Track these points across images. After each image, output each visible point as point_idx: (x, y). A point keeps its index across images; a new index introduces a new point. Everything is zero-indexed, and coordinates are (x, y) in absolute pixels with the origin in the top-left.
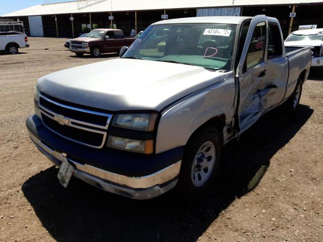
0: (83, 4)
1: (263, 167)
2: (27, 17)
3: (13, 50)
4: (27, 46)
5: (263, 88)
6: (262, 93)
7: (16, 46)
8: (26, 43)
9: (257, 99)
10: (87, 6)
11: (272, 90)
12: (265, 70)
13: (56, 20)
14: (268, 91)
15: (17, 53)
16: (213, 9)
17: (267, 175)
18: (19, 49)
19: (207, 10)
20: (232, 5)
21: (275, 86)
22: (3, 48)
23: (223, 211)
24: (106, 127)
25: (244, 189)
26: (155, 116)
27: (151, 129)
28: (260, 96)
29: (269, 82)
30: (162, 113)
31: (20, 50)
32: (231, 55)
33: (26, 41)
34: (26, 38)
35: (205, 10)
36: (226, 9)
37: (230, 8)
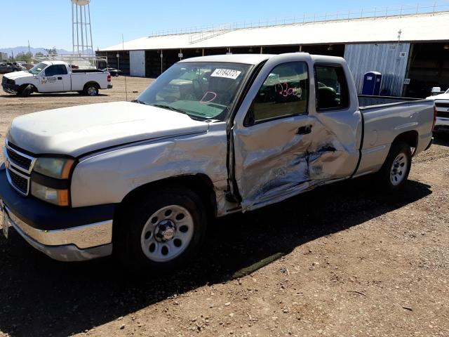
0: (197, 37)
1: (280, 253)
2: (129, 51)
3: (92, 91)
4: (110, 87)
5: (314, 151)
6: (311, 157)
7: (97, 86)
8: (108, 83)
9: (303, 165)
10: (201, 40)
11: (328, 154)
12: (311, 126)
13: (162, 56)
14: (321, 154)
15: (97, 94)
16: (369, 45)
17: (277, 264)
18: (99, 90)
19: (360, 45)
20: (397, 40)
21: (333, 149)
22: (81, 88)
23: (175, 295)
24: (29, 172)
25: (228, 276)
26: (71, 162)
27: (65, 176)
28: (307, 161)
29: (324, 142)
30: (80, 160)
31: (100, 92)
32: (231, 101)
33: (109, 81)
34: (109, 77)
35: (357, 45)
36: (388, 45)
37: (394, 44)
